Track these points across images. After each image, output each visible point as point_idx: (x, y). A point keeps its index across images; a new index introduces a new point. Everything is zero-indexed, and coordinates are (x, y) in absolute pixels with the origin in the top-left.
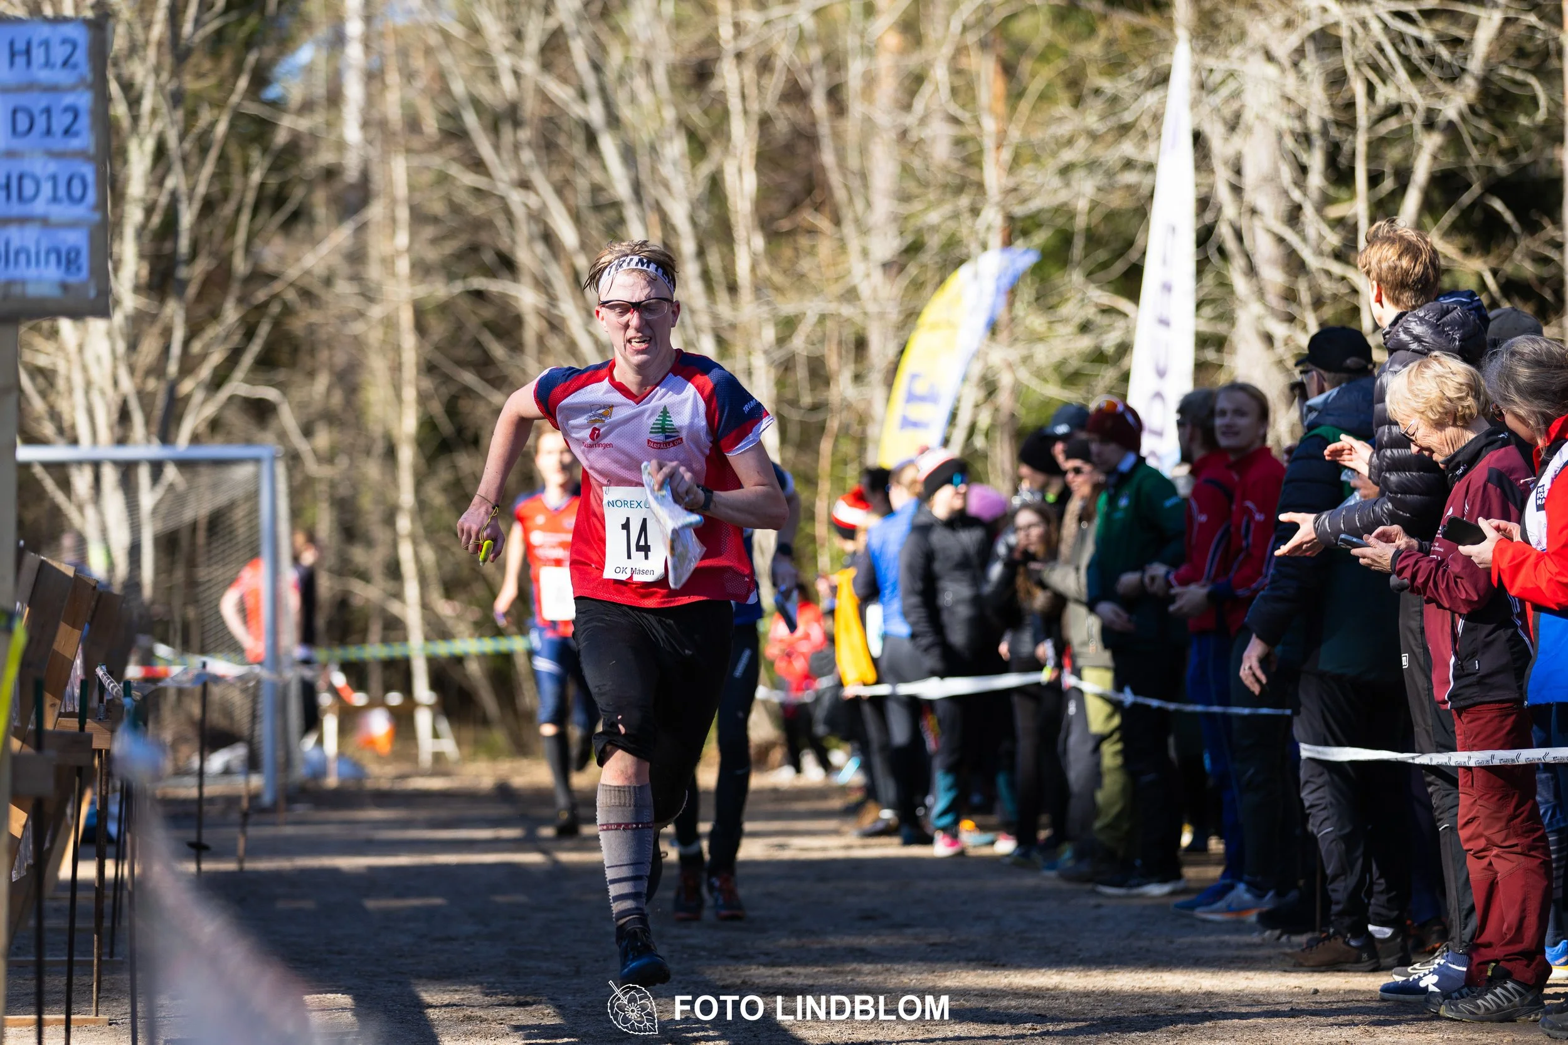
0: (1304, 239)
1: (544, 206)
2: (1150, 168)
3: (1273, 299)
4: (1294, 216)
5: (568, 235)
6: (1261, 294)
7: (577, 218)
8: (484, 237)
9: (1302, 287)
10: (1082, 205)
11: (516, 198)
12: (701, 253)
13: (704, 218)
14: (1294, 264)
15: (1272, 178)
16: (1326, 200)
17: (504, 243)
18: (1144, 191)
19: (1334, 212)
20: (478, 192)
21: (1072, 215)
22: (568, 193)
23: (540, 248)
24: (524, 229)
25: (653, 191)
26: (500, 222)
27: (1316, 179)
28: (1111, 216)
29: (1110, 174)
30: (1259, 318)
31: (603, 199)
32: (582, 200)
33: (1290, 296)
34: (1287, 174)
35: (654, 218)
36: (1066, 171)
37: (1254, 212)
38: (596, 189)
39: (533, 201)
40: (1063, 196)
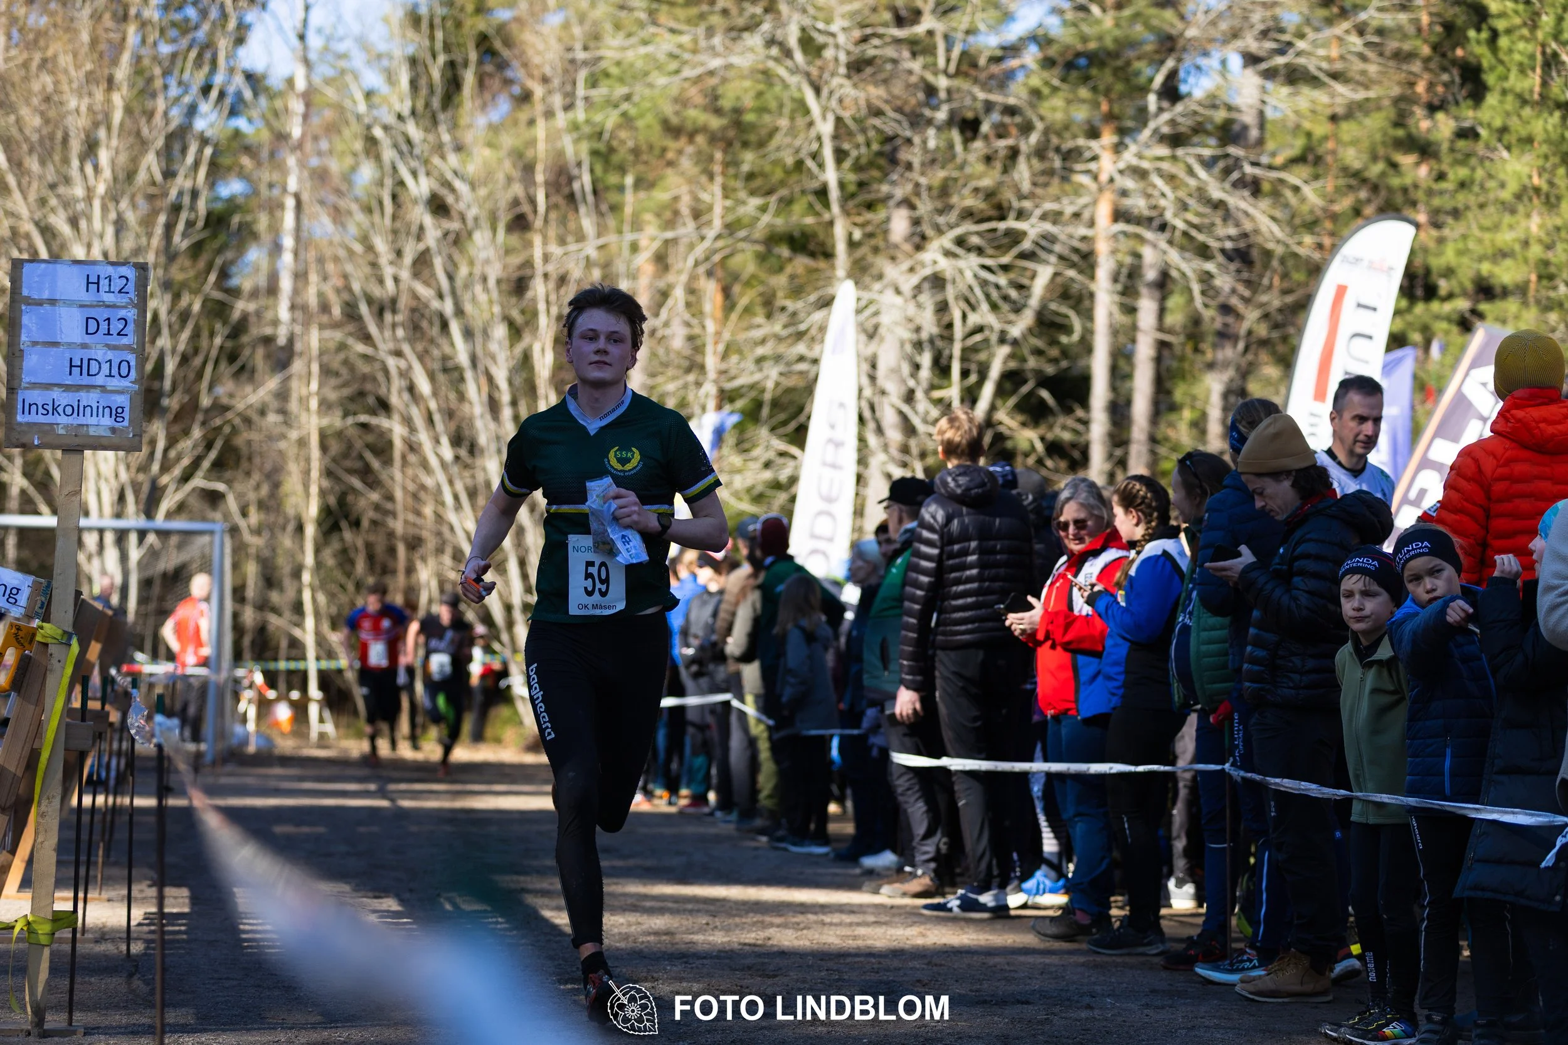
0: (916, 413)
1: (410, 367)
2: (815, 361)
3: (894, 451)
4: (910, 397)
5: (424, 386)
6: (885, 447)
7: (432, 377)
8: (369, 387)
9: (913, 443)
10: (770, 385)
11: (392, 362)
12: (514, 403)
13: (518, 381)
14: (909, 429)
15: (896, 371)
16: (933, 387)
17: (383, 391)
18: (812, 375)
19: (937, 394)
20: (366, 357)
21: (763, 391)
22: (428, 360)
23: (406, 396)
24: (397, 383)
25: (483, 361)
26: (380, 377)
27: (925, 373)
28: (789, 391)
29: (789, 364)
30: (884, 463)
31: (450, 364)
32: (436, 366)
33: (905, 449)
34: (906, 369)
35: (483, 381)
36: (760, 360)
37: (883, 393)
38: (445, 358)
39: (403, 364)
40: (757, 377)
